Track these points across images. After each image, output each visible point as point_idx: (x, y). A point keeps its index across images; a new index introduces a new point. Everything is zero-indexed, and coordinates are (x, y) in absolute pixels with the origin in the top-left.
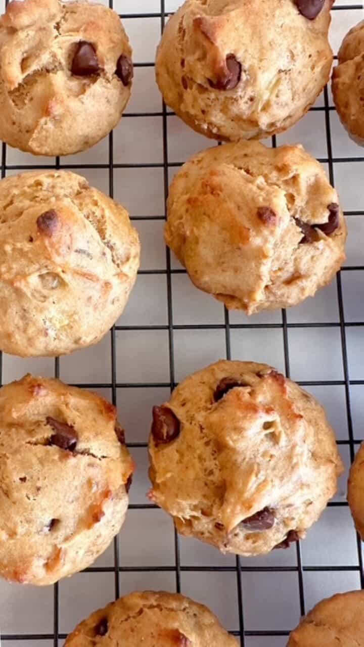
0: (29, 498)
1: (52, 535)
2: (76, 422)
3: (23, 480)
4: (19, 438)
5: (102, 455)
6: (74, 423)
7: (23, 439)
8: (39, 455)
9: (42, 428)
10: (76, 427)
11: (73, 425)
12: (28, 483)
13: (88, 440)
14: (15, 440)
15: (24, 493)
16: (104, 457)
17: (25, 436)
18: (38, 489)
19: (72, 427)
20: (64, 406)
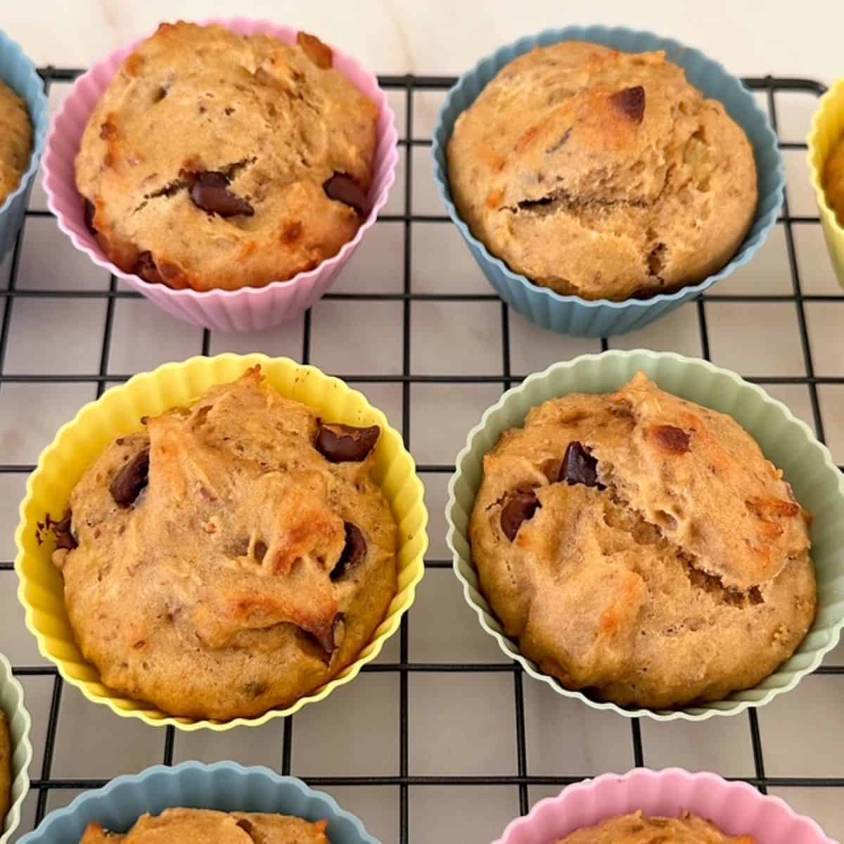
0: (208, 95)
1: (155, 85)
2: (208, 223)
3: (229, 111)
4: (272, 162)
5: (148, 206)
6: (210, 220)
7: (264, 161)
8: (227, 147)
9: (250, 190)
10: (204, 216)
11: (211, 217)
12: (221, 109)
13: (177, 208)
14: (274, 155)
15: (218, 97)
16: (144, 204)
17: (264, 167)
18: (202, 110)
19: (210, 213)
20: (239, 236)
